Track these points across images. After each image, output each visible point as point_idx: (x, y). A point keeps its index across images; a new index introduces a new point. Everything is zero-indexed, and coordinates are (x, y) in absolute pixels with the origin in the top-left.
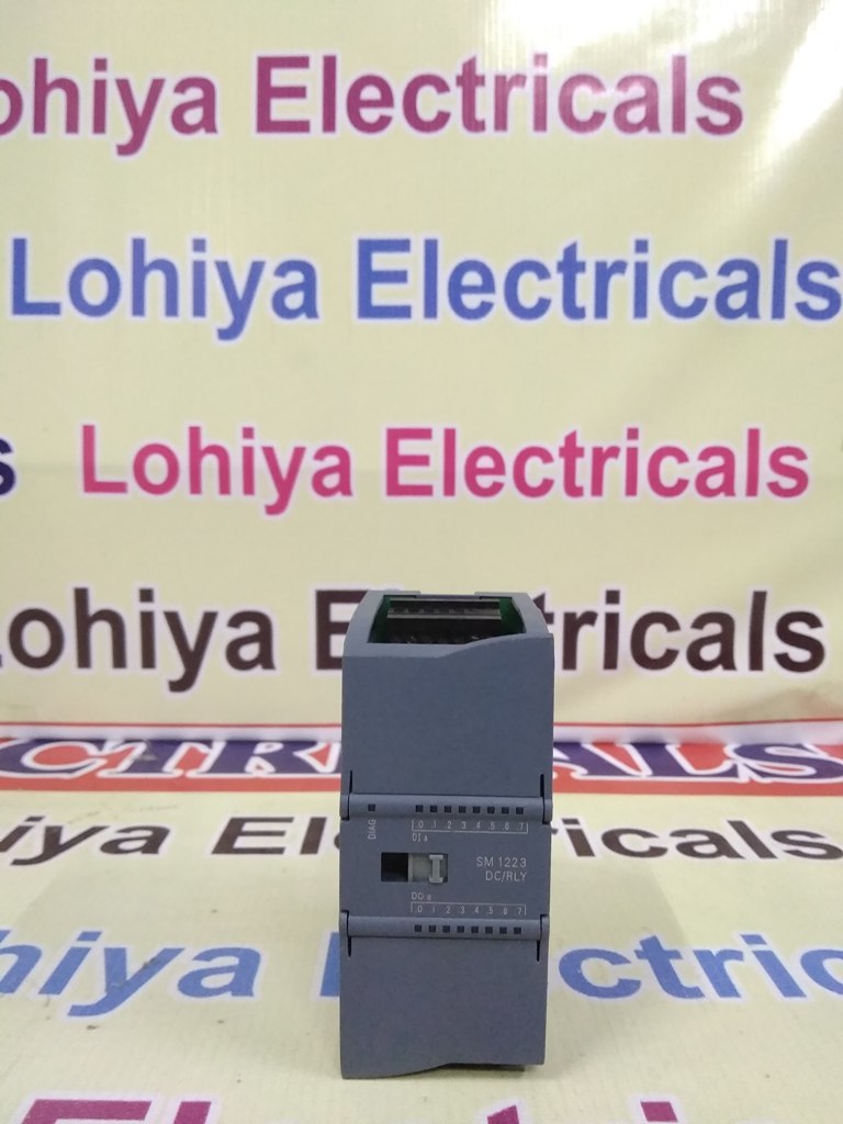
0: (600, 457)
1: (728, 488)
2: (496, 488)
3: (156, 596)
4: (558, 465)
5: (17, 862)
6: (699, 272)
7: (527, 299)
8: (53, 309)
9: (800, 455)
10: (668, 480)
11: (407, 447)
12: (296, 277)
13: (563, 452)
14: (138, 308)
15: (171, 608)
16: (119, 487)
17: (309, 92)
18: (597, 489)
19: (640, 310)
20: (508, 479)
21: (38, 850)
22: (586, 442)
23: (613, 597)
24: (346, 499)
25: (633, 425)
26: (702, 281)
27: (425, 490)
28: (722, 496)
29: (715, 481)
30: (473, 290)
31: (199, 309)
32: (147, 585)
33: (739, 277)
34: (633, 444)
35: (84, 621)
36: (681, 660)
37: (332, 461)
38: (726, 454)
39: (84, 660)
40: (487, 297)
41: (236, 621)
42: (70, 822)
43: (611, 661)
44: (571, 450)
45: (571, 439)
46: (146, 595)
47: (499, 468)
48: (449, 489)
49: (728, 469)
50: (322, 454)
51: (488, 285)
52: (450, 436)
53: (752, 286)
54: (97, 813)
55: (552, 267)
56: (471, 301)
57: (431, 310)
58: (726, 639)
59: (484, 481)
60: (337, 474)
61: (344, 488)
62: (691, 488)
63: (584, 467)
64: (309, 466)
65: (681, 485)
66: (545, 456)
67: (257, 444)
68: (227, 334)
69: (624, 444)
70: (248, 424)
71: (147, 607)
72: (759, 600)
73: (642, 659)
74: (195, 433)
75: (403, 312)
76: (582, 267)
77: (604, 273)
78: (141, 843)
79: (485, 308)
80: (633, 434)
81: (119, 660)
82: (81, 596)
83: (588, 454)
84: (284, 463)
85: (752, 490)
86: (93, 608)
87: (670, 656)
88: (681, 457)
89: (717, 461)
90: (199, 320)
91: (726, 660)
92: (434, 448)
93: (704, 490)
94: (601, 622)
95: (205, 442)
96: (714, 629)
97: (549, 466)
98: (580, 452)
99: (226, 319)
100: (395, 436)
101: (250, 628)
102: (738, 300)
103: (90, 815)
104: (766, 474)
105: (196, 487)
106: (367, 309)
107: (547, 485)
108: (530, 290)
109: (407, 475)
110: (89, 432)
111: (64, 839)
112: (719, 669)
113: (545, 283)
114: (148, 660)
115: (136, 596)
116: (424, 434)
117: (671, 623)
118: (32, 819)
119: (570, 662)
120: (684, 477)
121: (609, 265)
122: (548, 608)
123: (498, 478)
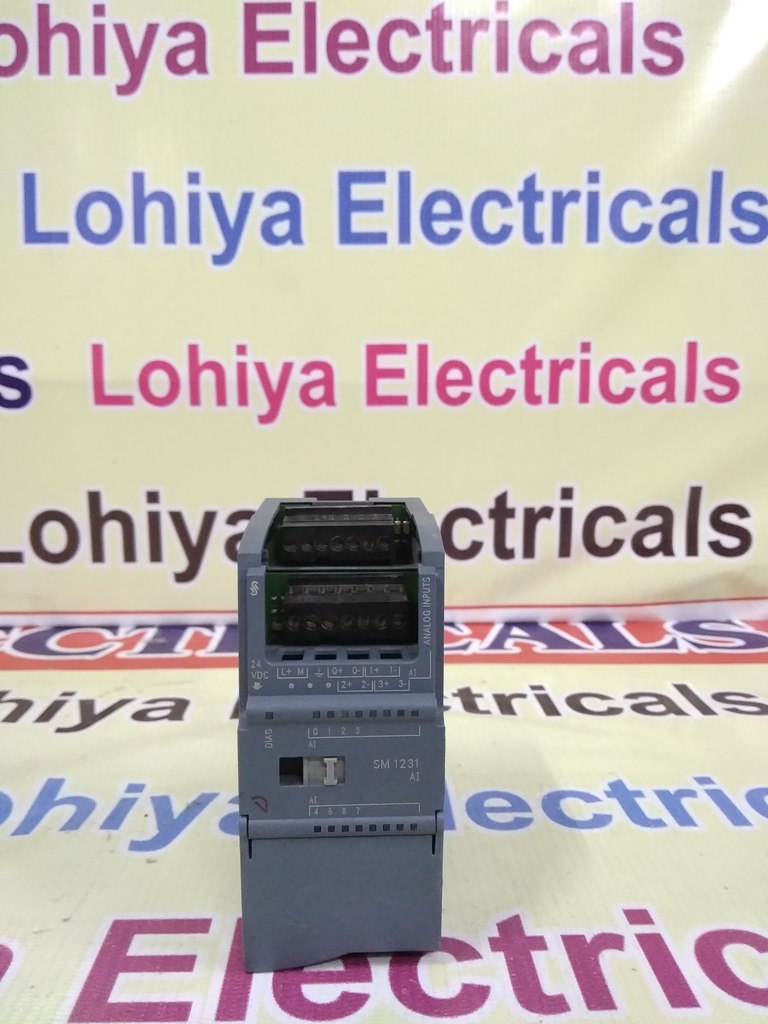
0: (557, 368)
1: (669, 395)
2: (464, 397)
3: (162, 497)
5: (59, 730)
6: (645, 201)
7: (492, 226)
8: (61, 238)
9: (733, 365)
10: (616, 389)
11: (385, 362)
12: (282, 207)
13: (523, 364)
14: (139, 236)
15: (175, 508)
16: (126, 400)
17: (292, 36)
18: (554, 397)
19: (593, 235)
20: (474, 389)
21: (76, 719)
22: (544, 355)
23: (567, 493)
24: (330, 409)
25: (586, 340)
26: (647, 209)
27: (401, 400)
28: (664, 402)
29: (658, 389)
30: (442, 217)
31: (195, 236)
32: (152, 488)
33: (680, 205)
34: (585, 356)
35: (97, 521)
36: (627, 548)
37: (318, 374)
38: (668, 364)
39: (98, 555)
40: (455, 224)
41: (234, 519)
42: (101, 696)
43: (565, 550)
44: (531, 363)
45: (531, 352)
46: (153, 497)
47: (467, 380)
48: (423, 399)
49: (669, 378)
50: (308, 368)
51: (456, 213)
52: (423, 351)
53: (691, 213)
54: (122, 688)
55: (513, 196)
56: (441, 227)
57: (405, 236)
58: (666, 530)
59: (454, 392)
60: (322, 387)
61: (329, 399)
63: (542, 378)
64: (297, 379)
65: (629, 392)
66: (508, 368)
67: (250, 359)
68: (221, 259)
69: (578, 357)
70: (241, 343)
71: (153, 507)
72: (695, 494)
73: (593, 548)
74: (193, 350)
75: (379, 238)
76: (540, 196)
77: (560, 201)
78: (166, 712)
79: (453, 234)
80: (586, 347)
81: (130, 555)
82: (94, 499)
83: (546, 366)
84: (274, 379)
85: (690, 396)
86: (105, 509)
87: (617, 545)
88: (629, 367)
89: (659, 371)
90: (195, 247)
91: (666, 547)
92: (409, 362)
93: (648, 397)
94: (556, 516)
95: (203, 359)
96: (655, 520)
97: (511, 377)
98: (540, 365)
99: (220, 246)
100: (373, 351)
101: (243, 525)
102: (678, 227)
104: (703, 382)
105: (195, 399)
106: (348, 237)
107: (509, 394)
108: (494, 217)
109: (385, 387)
110: (97, 350)
111: (99, 709)
112: (660, 555)
113: (508, 210)
114: (156, 555)
115: (144, 498)
116: (400, 349)
117: (617, 516)
118: (65, 694)
119: (529, 551)
120: (631, 385)
121: (565, 194)
122: (510, 504)
123: (466, 389)
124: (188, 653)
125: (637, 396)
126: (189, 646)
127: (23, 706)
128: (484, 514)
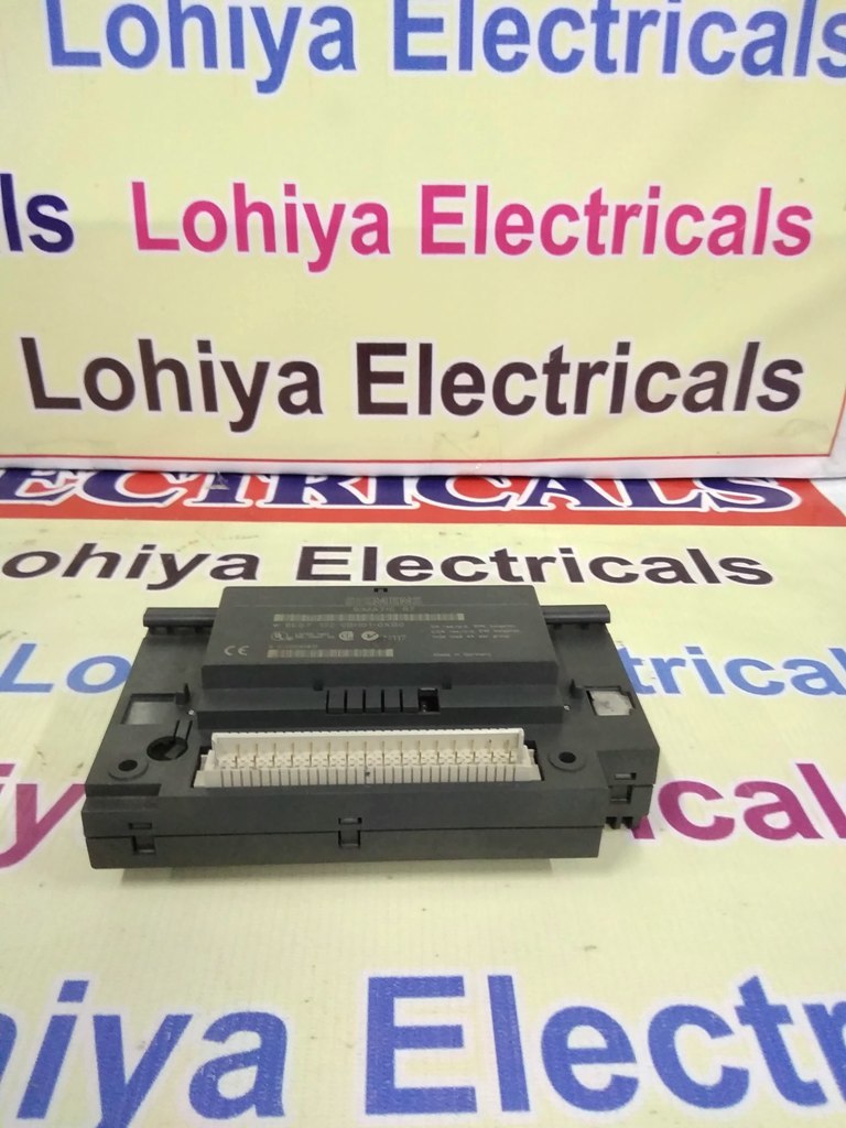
0: (623, 214)
1: (737, 247)
2: (525, 245)
3: (213, 347)
4: (584, 221)
5: (151, 587)
6: (727, 24)
7: (561, 51)
8: (92, 59)
9: (804, 213)
10: (683, 238)
11: (442, 205)
12: (332, 25)
13: (588, 210)
14: (178, 59)
15: (227, 359)
16: (171, 245)
18: (618, 247)
19: (669, 65)
20: (535, 237)
21: (162, 577)
22: (611, 201)
23: (623, 348)
24: (385, 256)
25: (655, 184)
26: (731, 34)
27: (458, 248)
28: (731, 253)
29: (726, 240)
30: (507, 40)
31: (238, 60)
32: (204, 338)
33: (767, 30)
34: (654, 202)
35: (151, 370)
36: (679, 403)
37: (370, 218)
38: (738, 212)
39: (154, 403)
40: (521, 48)
41: (286, 370)
42: (179, 551)
43: (617, 406)
44: (596, 208)
45: (596, 196)
46: (204, 346)
47: (527, 227)
48: (480, 247)
49: (738, 229)
50: (360, 212)
51: (522, 37)
52: (482, 193)
53: (778, 41)
54: (196, 541)
55: (586, 17)
56: (506, 52)
57: (466, 62)
58: (719, 386)
59: (513, 239)
60: (375, 233)
61: (382, 245)
62: (704, 247)
63: (607, 224)
64: (349, 224)
65: (696, 242)
66: (571, 214)
67: (299, 201)
68: (267, 86)
69: (646, 202)
70: (290, 182)
71: (206, 357)
72: (753, 349)
73: (645, 404)
74: (239, 190)
75: (439, 63)
76: (615, 16)
77: (638, 22)
78: (240, 570)
79: (519, 60)
80: (655, 192)
81: (185, 404)
82: (146, 347)
83: (612, 212)
84: (325, 223)
85: (758, 249)
86: (158, 357)
87: (669, 400)
88: (697, 215)
89: (730, 220)
90: (238, 71)
91: (716, 403)
92: (466, 206)
93: (716, 249)
94: (611, 371)
95: (249, 201)
96: (709, 376)
97: (576, 223)
98: (605, 211)
99: (264, 71)
100: (430, 193)
101: (299, 377)
102: (763, 56)
103: (191, 543)
104: (774, 233)
105: (243, 245)
106: (404, 61)
107: (572, 243)
108: (565, 40)
109: (442, 233)
110: (138, 190)
111: (180, 565)
112: (710, 409)
113: (579, 32)
114: (211, 404)
115: (196, 348)
116: (458, 191)
117: (672, 371)
118: (146, 547)
119: (581, 407)
120: (699, 235)
121: (642, 15)
122: (565, 360)
123: (526, 236)
124: (248, 503)
125: (704, 246)
126: (248, 495)
127: (112, 560)
128: (538, 370)
